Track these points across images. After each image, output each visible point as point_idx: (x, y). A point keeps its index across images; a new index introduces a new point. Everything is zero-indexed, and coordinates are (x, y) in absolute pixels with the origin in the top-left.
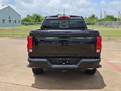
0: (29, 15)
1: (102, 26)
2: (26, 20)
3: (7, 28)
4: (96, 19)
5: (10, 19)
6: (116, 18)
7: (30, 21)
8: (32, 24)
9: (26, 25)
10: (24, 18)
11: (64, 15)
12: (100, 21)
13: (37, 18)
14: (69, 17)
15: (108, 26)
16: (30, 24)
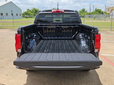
0: (29, 9)
1: (91, 18)
2: (26, 13)
3: (10, 20)
4: (86, 12)
5: (12, 13)
6: (103, 12)
7: (29, 15)
8: (31, 17)
9: (26, 18)
10: (24, 12)
11: (58, 9)
12: (90, 14)
13: (35, 12)
14: (63, 11)
15: (96, 18)
16: (29, 17)
